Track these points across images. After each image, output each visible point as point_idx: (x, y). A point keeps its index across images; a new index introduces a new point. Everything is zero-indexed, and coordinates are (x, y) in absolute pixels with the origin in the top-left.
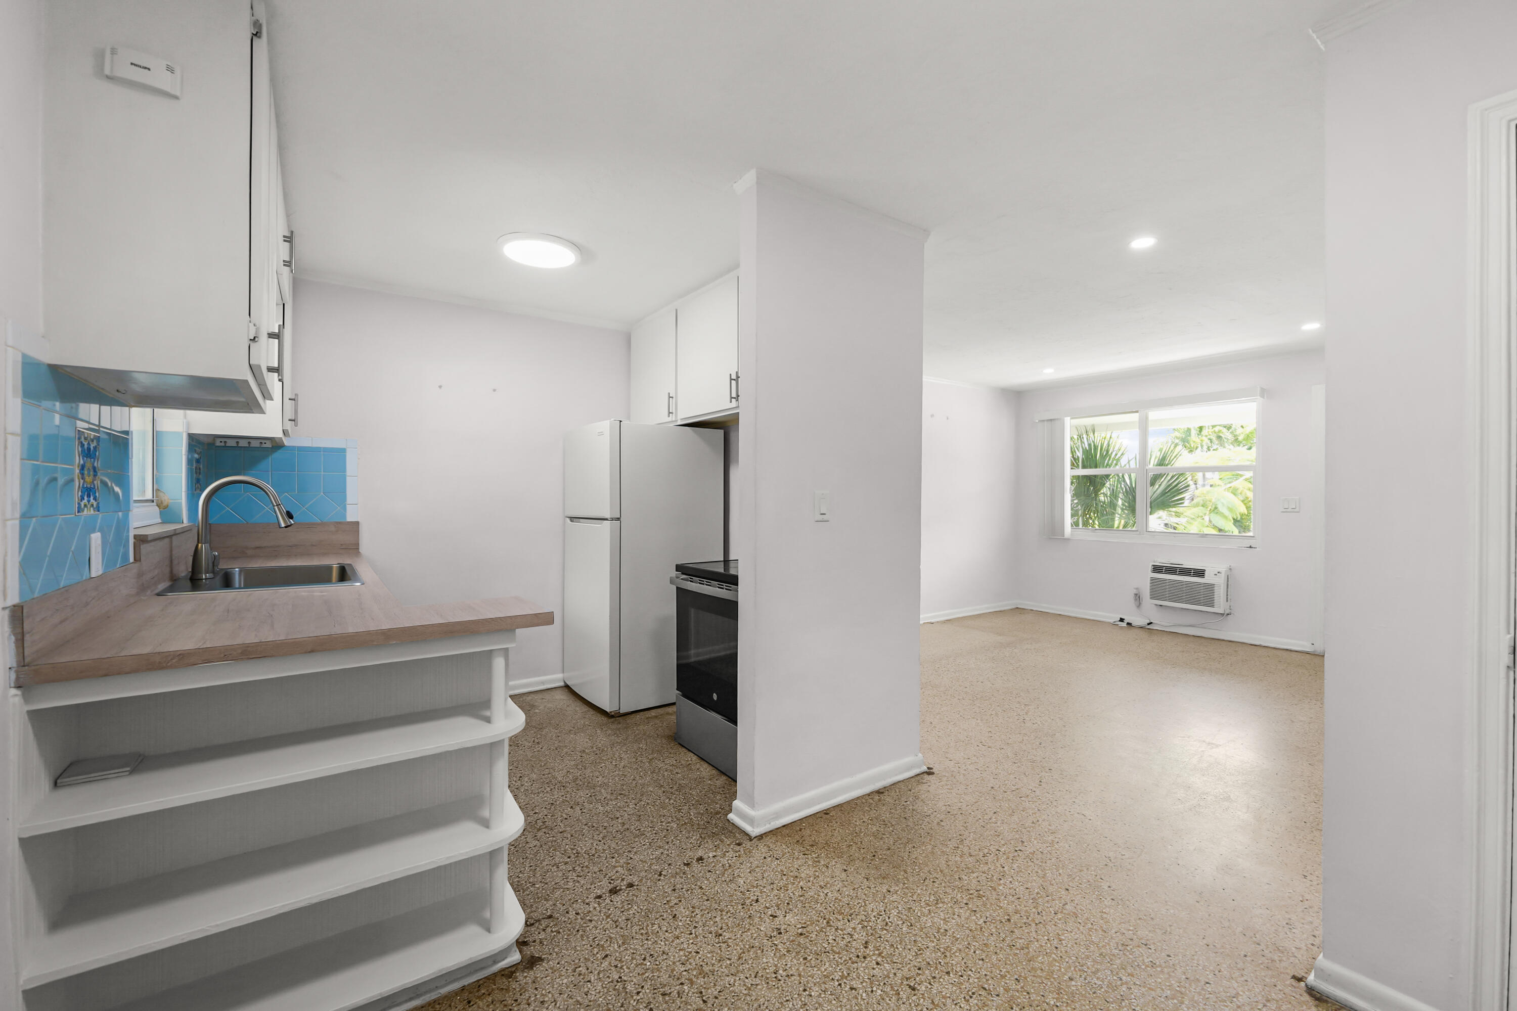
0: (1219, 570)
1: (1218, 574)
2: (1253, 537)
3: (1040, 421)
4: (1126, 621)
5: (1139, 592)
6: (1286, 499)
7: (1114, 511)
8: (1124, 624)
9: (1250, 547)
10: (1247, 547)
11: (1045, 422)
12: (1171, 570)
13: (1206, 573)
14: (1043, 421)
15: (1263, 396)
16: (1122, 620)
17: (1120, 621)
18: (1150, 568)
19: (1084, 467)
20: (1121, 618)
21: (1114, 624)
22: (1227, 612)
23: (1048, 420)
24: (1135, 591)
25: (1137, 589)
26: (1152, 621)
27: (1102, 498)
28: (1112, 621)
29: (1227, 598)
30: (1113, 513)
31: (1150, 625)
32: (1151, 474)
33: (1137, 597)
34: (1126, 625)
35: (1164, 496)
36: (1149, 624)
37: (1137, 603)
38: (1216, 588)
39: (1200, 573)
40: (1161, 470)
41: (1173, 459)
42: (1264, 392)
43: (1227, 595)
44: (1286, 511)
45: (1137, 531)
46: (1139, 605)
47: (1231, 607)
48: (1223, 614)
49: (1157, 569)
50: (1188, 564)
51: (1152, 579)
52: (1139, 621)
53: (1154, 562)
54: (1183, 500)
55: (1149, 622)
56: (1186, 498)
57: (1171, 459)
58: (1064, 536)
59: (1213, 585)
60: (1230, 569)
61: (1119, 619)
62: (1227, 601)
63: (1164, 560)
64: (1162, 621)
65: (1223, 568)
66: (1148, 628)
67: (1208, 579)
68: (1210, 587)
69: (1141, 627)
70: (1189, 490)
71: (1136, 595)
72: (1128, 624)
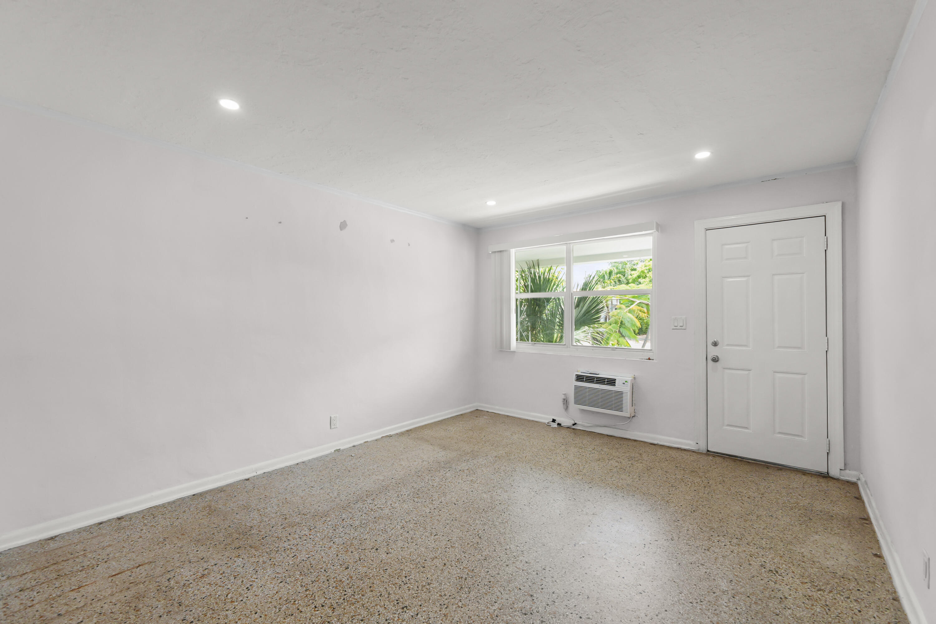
0: (627, 379)
1: (626, 383)
2: (651, 350)
3: (493, 252)
4: (557, 422)
5: (566, 397)
6: (676, 318)
7: (553, 327)
8: (555, 425)
9: (649, 359)
10: (647, 359)
11: (497, 253)
12: (590, 379)
13: (617, 382)
14: (495, 252)
15: (657, 230)
16: (554, 421)
17: (552, 422)
18: (574, 377)
19: (532, 291)
20: (553, 419)
21: (548, 425)
22: (632, 415)
23: (498, 252)
24: (563, 397)
25: (565, 394)
26: (576, 422)
27: (544, 316)
28: (546, 421)
29: (632, 403)
30: (553, 329)
31: (575, 426)
32: (576, 297)
33: (565, 402)
34: (556, 426)
35: (585, 317)
36: (573, 425)
37: (566, 407)
38: (624, 395)
39: (612, 382)
40: (584, 294)
41: (593, 286)
42: (659, 227)
43: (632, 401)
44: (676, 328)
45: (565, 345)
46: (567, 408)
47: (635, 411)
48: (629, 418)
49: (579, 378)
50: (603, 374)
51: (576, 387)
52: (566, 422)
53: (578, 372)
54: (599, 319)
55: (573, 423)
56: (602, 317)
57: (591, 286)
58: (510, 350)
59: (621, 393)
60: (635, 378)
61: (552, 420)
62: (632, 406)
63: (583, 370)
64: (584, 423)
65: (629, 379)
66: (573, 429)
67: (618, 387)
68: (620, 393)
69: (568, 428)
70: (604, 311)
71: (564, 399)
72: (559, 424)
